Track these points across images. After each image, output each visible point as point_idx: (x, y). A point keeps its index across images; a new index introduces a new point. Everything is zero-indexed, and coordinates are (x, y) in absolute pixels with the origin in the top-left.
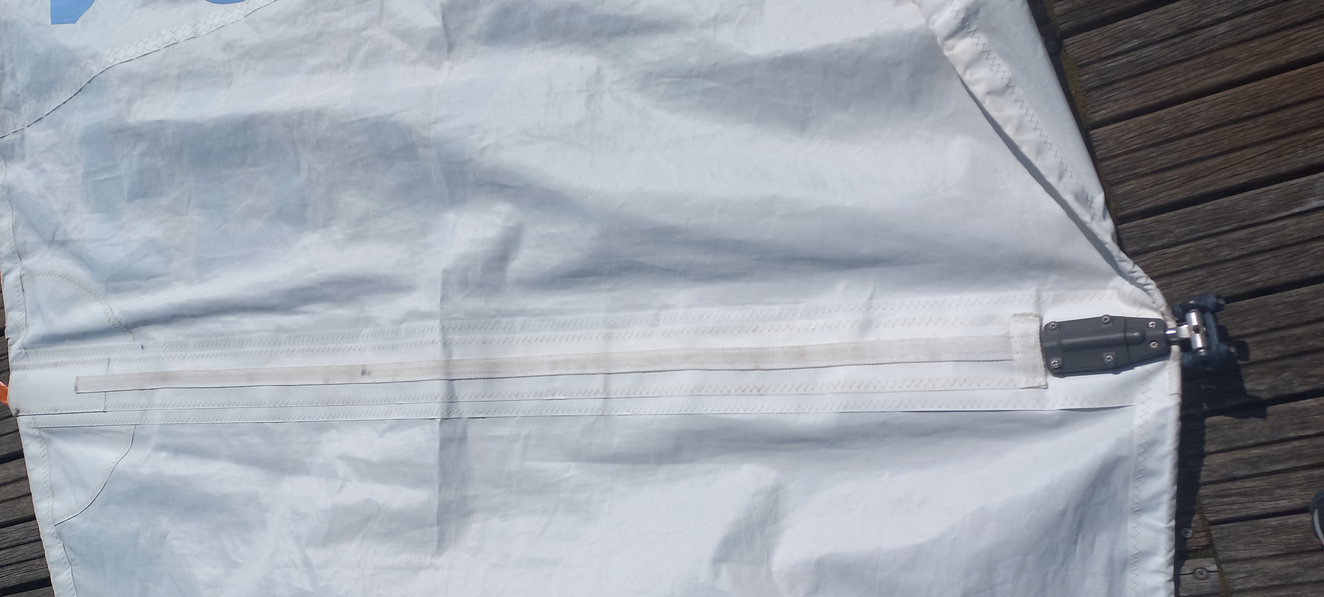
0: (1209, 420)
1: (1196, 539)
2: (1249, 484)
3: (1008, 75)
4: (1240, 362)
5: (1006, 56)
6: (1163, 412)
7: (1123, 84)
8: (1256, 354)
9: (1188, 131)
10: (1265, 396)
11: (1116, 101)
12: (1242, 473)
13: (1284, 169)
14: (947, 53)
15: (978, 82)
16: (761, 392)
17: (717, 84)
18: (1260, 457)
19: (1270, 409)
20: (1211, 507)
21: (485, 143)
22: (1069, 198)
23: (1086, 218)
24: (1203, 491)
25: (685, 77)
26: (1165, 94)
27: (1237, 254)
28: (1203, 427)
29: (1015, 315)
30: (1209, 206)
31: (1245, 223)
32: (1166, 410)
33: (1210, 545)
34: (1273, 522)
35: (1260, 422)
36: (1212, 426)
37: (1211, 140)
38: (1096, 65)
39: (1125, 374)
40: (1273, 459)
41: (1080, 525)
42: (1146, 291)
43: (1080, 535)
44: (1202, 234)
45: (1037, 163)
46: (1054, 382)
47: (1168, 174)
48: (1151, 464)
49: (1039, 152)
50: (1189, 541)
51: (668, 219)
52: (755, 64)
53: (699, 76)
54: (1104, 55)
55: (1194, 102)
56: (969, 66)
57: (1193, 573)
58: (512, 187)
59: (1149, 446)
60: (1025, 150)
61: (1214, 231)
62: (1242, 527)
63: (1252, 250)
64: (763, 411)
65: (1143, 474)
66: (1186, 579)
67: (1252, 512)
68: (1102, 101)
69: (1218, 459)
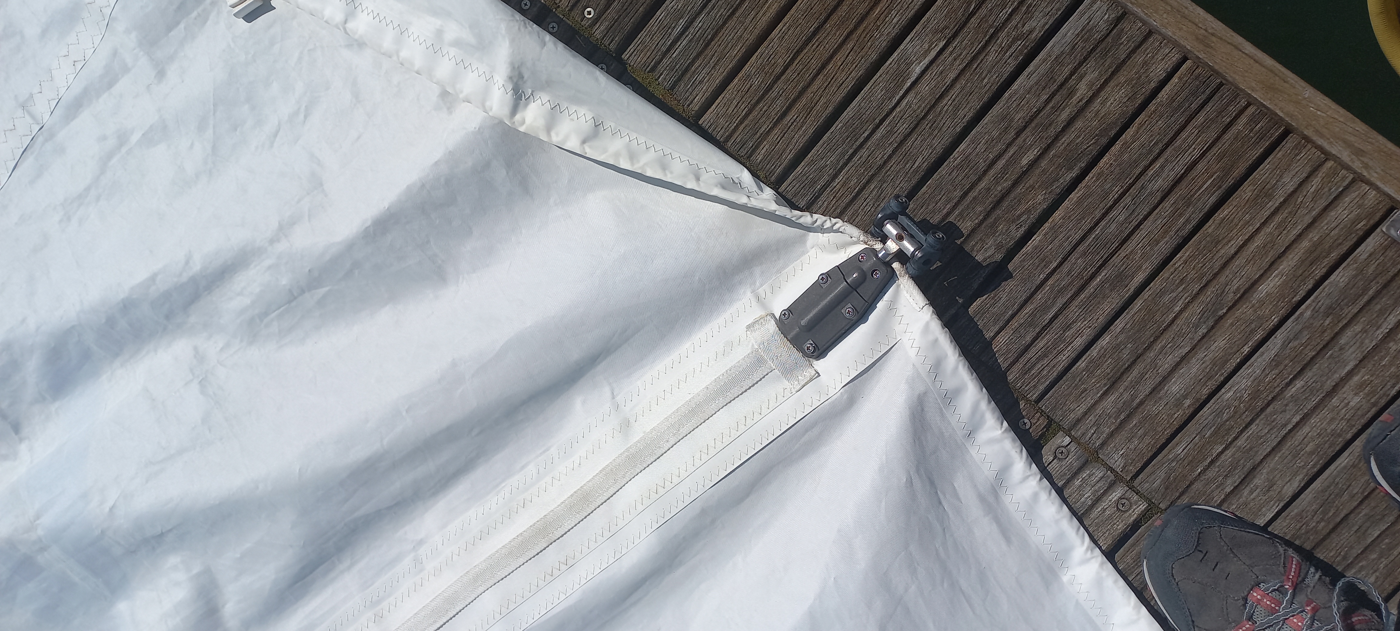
0: (971, 310)
1: (1035, 425)
2: (1041, 343)
3: (589, 116)
4: (959, 242)
5: (577, 100)
6: (926, 329)
7: (696, 65)
8: (966, 226)
9: (778, 70)
10: (999, 257)
11: (701, 82)
12: (1029, 338)
13: (874, 56)
14: (522, 129)
15: (566, 138)
16: (570, 564)
17: (326, 289)
18: (1033, 314)
19: (1010, 267)
20: (1026, 386)
21: (110, 503)
22: (716, 192)
23: (743, 200)
24: (1010, 378)
25: (289, 302)
26: (737, 52)
27: (890, 151)
28: (971, 319)
29: (749, 327)
30: (838, 124)
31: (877, 121)
32: (927, 326)
33: (1050, 421)
34: (1082, 364)
35: (1010, 284)
36: (977, 313)
37: (801, 67)
38: (665, 61)
39: (873, 317)
40: (1044, 308)
41: (932, 483)
42: (837, 231)
43: (939, 492)
44: (851, 151)
45: (669, 178)
46: (819, 365)
47: (788, 118)
48: (950, 384)
49: (664, 168)
50: (1031, 430)
51: (359, 453)
52: (350, 246)
53: (303, 292)
54: (664, 49)
55: (766, 43)
56: (549, 129)
57: (1055, 457)
58: (170, 530)
59: (937, 367)
60: (649, 173)
61: (858, 143)
62: (1063, 385)
63: (898, 140)
64: (583, 581)
65: (950, 398)
66: (1054, 468)
67: (1060, 368)
68: (690, 90)
69: (1002, 339)
